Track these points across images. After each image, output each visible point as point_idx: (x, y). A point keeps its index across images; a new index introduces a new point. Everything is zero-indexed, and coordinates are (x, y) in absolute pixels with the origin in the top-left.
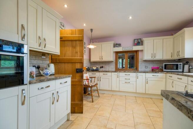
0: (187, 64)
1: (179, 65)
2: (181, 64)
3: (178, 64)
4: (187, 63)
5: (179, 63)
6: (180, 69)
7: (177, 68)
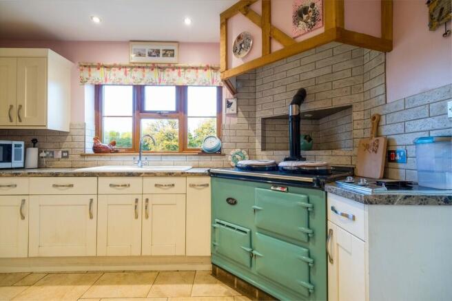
0: (34, 147)
1: (13, 148)
2: (20, 146)
3: (11, 145)
4: (34, 142)
5: (14, 143)
6: (17, 158)
7: (8, 158)
